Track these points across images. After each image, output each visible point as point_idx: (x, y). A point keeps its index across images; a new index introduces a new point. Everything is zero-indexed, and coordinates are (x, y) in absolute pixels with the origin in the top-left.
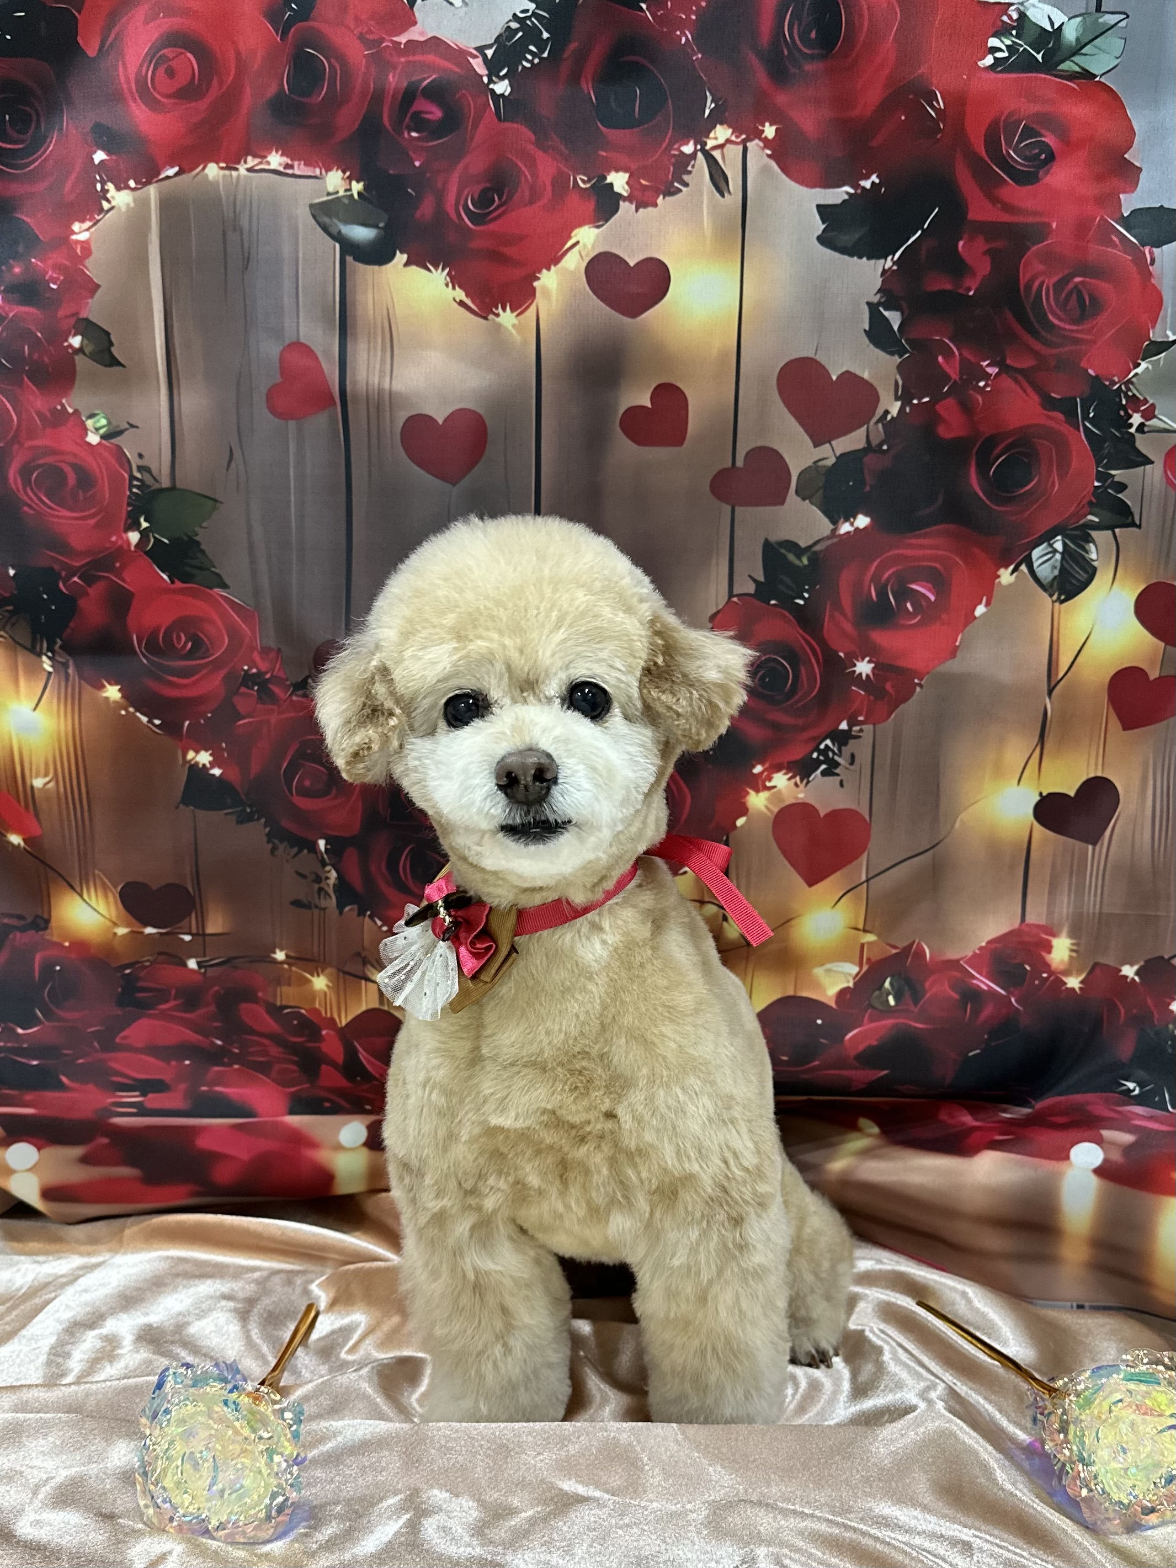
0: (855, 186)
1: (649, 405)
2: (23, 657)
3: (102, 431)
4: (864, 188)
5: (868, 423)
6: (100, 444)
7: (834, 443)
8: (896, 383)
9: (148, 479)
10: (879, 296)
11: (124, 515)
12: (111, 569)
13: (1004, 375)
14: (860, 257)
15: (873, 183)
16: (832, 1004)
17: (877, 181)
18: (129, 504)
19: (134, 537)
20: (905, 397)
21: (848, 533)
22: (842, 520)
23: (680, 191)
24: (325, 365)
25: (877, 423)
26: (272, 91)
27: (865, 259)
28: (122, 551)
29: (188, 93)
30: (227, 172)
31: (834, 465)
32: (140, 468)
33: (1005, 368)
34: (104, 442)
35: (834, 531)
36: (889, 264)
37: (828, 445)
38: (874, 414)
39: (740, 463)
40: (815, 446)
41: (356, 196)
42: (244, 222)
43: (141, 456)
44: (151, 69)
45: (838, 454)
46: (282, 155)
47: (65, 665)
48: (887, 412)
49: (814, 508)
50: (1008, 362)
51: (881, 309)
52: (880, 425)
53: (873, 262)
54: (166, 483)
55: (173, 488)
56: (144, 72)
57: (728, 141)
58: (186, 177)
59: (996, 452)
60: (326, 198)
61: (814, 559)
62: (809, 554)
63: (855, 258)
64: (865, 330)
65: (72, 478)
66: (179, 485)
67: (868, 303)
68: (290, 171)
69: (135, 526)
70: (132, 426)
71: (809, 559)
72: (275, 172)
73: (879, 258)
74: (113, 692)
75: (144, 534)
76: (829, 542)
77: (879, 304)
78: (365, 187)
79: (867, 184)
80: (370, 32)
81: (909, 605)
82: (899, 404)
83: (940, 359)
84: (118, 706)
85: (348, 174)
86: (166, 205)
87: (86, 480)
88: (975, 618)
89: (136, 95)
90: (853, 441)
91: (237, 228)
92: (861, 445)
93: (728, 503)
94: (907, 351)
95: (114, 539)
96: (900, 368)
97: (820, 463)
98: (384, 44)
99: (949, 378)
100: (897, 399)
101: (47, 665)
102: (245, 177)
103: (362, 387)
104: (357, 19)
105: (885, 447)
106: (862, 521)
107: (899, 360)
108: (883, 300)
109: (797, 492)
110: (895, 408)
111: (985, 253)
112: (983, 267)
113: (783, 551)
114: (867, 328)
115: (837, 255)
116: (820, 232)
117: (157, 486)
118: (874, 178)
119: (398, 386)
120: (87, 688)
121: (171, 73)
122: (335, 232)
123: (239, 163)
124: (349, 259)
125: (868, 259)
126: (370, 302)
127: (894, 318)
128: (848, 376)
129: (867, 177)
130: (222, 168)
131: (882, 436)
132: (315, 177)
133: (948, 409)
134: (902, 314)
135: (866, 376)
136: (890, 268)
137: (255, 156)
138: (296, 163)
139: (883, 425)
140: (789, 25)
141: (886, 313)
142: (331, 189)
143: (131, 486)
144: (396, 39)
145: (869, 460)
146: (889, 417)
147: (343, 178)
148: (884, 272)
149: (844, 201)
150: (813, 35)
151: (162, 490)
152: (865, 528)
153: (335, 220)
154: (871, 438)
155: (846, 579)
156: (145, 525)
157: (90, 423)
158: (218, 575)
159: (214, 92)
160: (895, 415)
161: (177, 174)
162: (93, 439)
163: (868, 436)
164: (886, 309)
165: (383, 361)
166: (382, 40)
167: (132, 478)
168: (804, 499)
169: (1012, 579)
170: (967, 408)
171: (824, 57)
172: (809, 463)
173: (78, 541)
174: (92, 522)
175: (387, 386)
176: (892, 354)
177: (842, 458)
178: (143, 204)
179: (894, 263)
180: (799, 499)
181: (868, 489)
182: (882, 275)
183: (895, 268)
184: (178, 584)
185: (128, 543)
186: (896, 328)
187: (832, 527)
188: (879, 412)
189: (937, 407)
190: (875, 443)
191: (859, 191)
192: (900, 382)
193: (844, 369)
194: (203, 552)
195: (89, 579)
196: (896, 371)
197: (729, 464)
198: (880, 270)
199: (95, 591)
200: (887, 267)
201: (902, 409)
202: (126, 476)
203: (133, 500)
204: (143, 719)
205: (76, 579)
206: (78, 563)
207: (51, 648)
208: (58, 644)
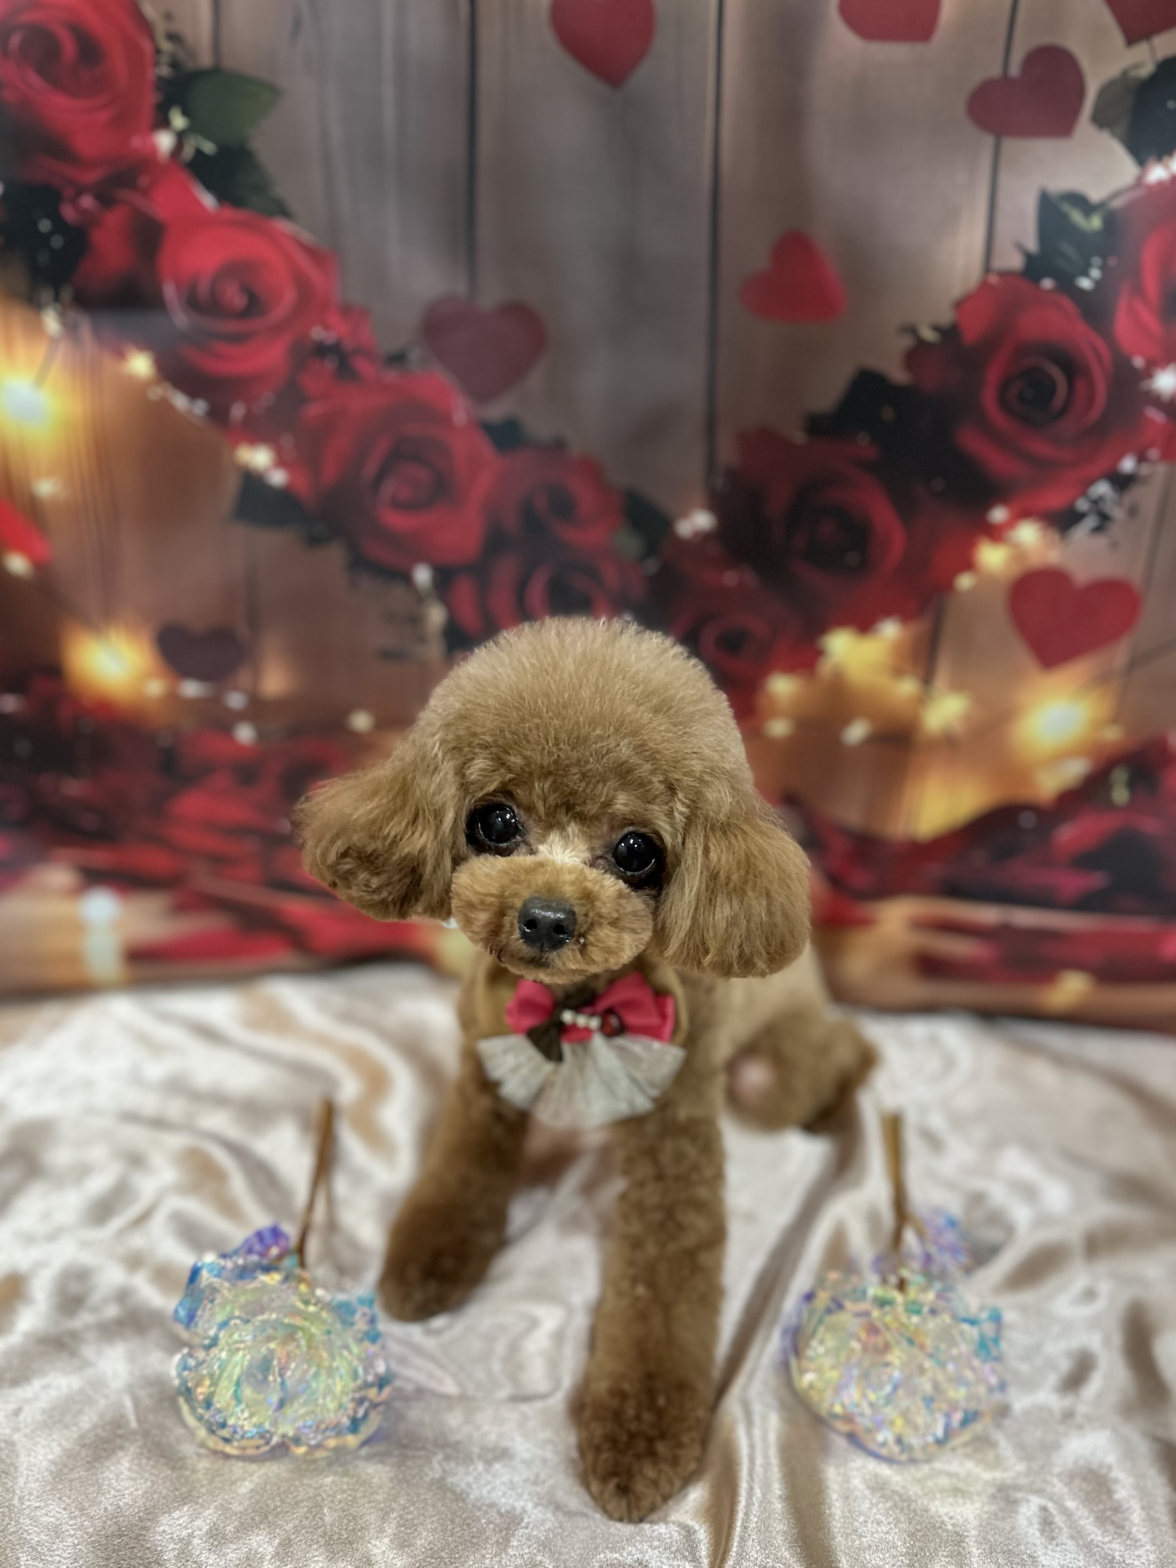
2: (18, 315)
7: (1154, 42)
9: (181, 55)
11: (149, 107)
12: (133, 186)
18: (156, 90)
19: (165, 141)
21: (1161, 184)
22: (1153, 161)
28: (149, 163)
31: (1151, 77)
32: (171, 37)
35: (1140, 178)
37: (1145, 46)
39: (1014, 70)
40: (1128, 45)
43: (169, 17)
45: (1158, 60)
47: (77, 327)
49: (1116, 144)
54: (206, 61)
55: (216, 69)
61: (1111, 220)
62: (1102, 214)
65: (70, 48)
66: (228, 63)
69: (169, 122)
71: (1103, 221)
74: (140, 364)
75: (180, 138)
76: (1131, 196)
84: (148, 383)
87: (91, 52)
93: (991, 132)
95: (136, 142)
97: (1132, 73)
101: (52, 324)
109: (1093, 117)
113: (1066, 207)
117: (194, 65)
120: (108, 359)
143: (157, 64)
151: (200, 74)
155: (1151, 252)
156: (179, 121)
158: (280, 202)
167: (158, 51)
168: (1102, 128)
172: (1116, 71)
173: (88, 145)
174: (105, 115)
177: (1162, 67)
180: (1094, 128)
184: (228, 212)
185: (159, 147)
187: (1137, 171)
194: (257, 165)
195: (105, 200)
197: (998, 71)
199: (114, 219)
202: (149, 48)
203: (163, 84)
204: (180, 401)
205: (87, 202)
206: (91, 177)
207: (57, 298)
208: (67, 294)
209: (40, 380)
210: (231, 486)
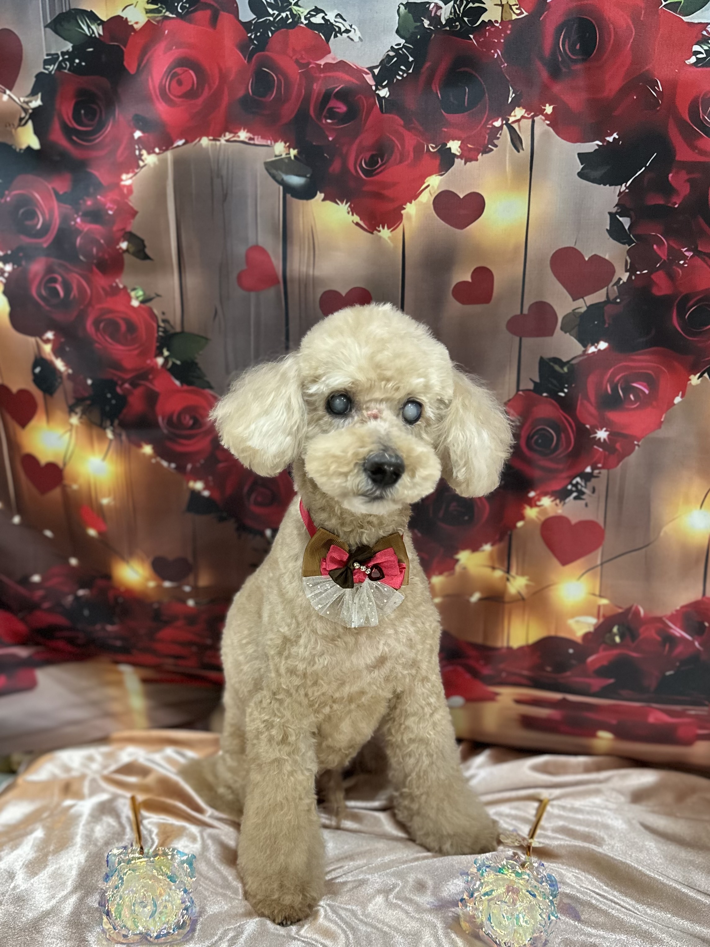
0: (603, 140)
1: (469, 280)
2: (95, 431)
3: (141, 299)
4: (608, 141)
5: (607, 285)
6: (139, 307)
7: (585, 298)
8: (626, 261)
9: (168, 328)
10: (616, 208)
11: (154, 348)
12: (146, 379)
13: (696, 257)
14: (605, 185)
15: (614, 138)
16: (580, 641)
17: (617, 137)
18: (157, 342)
19: (160, 361)
20: (631, 270)
21: (594, 353)
22: (590, 345)
23: (492, 150)
24: (273, 259)
25: (613, 285)
26: (241, 93)
27: (608, 186)
28: (153, 369)
29: (191, 94)
30: (213, 142)
31: (585, 312)
32: (164, 321)
33: (697, 253)
34: (143, 305)
35: (584, 352)
36: (623, 188)
37: (581, 300)
38: (611, 281)
39: (526, 311)
40: (574, 300)
41: (293, 158)
42: (224, 172)
43: (163, 313)
44: (168, 80)
45: (588, 304)
46: (248, 132)
47: (120, 435)
48: (620, 279)
49: (573, 338)
50: (699, 249)
51: (618, 216)
52: (615, 287)
53: (613, 187)
54: (178, 329)
55: (182, 332)
56: (164, 83)
57: (523, 117)
58: (190, 146)
59: (691, 303)
60: (274, 159)
61: (572, 369)
62: (568, 365)
63: (602, 185)
64: (607, 230)
65: (123, 327)
66: (186, 329)
67: (610, 213)
68: (252, 142)
69: (161, 354)
70: (158, 296)
71: (568, 369)
72: (243, 142)
73: (616, 185)
74: (148, 450)
75: (166, 359)
76: (581, 358)
77: (617, 213)
78: (299, 153)
79: (610, 139)
80: (302, 58)
81: (632, 397)
82: (628, 274)
83: (655, 247)
84: (151, 457)
85: (288, 144)
86: (178, 163)
87: (131, 327)
88: (674, 404)
89: (160, 97)
90: (598, 297)
91: (220, 176)
92: (603, 299)
93: (517, 336)
94: (634, 242)
95: (148, 362)
96: (629, 252)
97: (577, 311)
98: (311, 66)
99: (661, 259)
100: (627, 271)
101: (110, 435)
102: (225, 145)
103: (296, 274)
104: (294, 49)
105: (618, 300)
106: (603, 345)
107: (629, 247)
108: (619, 211)
109: (562, 329)
110: (625, 277)
111: (685, 181)
112: (684, 190)
113: (552, 364)
114: (608, 228)
115: (590, 184)
116: (579, 170)
117: (172, 331)
118: (615, 135)
119: (317, 273)
120: (134, 448)
121: (180, 83)
122: (280, 179)
123: (220, 136)
124: (288, 196)
125: (610, 185)
126: (301, 222)
127: (626, 222)
128: (596, 258)
129: (611, 135)
130: (211, 140)
131: (617, 294)
132: (268, 146)
133: (660, 278)
134: (631, 219)
135: (607, 257)
136: (624, 191)
137: (231, 132)
138: (256, 137)
139: (618, 287)
140: (563, 41)
141: (621, 219)
142: (277, 153)
143: (158, 331)
144: (318, 62)
145: (608, 309)
146: (621, 282)
147: (285, 147)
148: (620, 193)
149: (596, 150)
150: (578, 47)
151: (176, 334)
152: (605, 350)
153: (280, 172)
154: (610, 295)
155: (591, 382)
156: (166, 353)
157: (133, 294)
158: (208, 383)
159: (206, 93)
160: (625, 281)
161: (184, 144)
162: (135, 303)
163: (607, 294)
164: (620, 217)
165: (309, 258)
166: (309, 63)
167: (159, 326)
168: (566, 332)
169: (699, 381)
170: (671, 276)
171: (584, 60)
172: (569, 310)
173: (128, 364)
174: (136, 352)
175: (311, 272)
176: (624, 243)
177: (591, 308)
178: (163, 162)
179: (627, 188)
180: (563, 333)
181: (607, 326)
182: (618, 196)
183: (627, 191)
184: (186, 387)
185: (156, 364)
186: (627, 228)
187: (583, 349)
188: (615, 279)
189: (652, 276)
190: (612, 297)
191: (605, 144)
192: (629, 261)
193: (593, 254)
194: (199, 369)
195: (134, 385)
196: (625, 253)
197: (518, 312)
198: (618, 192)
199: (138, 392)
200: (621, 191)
201: (630, 278)
202: (155, 325)
203: (160, 339)
204: (165, 464)
205: (127, 386)
206: (128, 376)
207: (112, 425)
208: (116, 422)
209: (104, 458)
210: (186, 497)
